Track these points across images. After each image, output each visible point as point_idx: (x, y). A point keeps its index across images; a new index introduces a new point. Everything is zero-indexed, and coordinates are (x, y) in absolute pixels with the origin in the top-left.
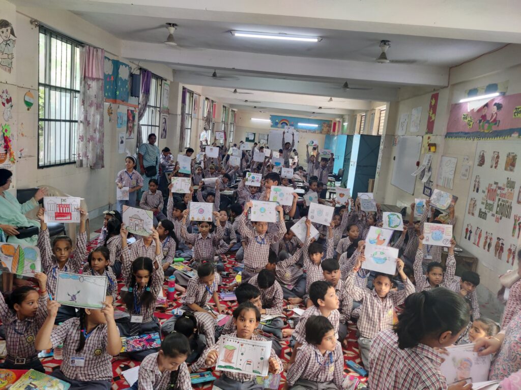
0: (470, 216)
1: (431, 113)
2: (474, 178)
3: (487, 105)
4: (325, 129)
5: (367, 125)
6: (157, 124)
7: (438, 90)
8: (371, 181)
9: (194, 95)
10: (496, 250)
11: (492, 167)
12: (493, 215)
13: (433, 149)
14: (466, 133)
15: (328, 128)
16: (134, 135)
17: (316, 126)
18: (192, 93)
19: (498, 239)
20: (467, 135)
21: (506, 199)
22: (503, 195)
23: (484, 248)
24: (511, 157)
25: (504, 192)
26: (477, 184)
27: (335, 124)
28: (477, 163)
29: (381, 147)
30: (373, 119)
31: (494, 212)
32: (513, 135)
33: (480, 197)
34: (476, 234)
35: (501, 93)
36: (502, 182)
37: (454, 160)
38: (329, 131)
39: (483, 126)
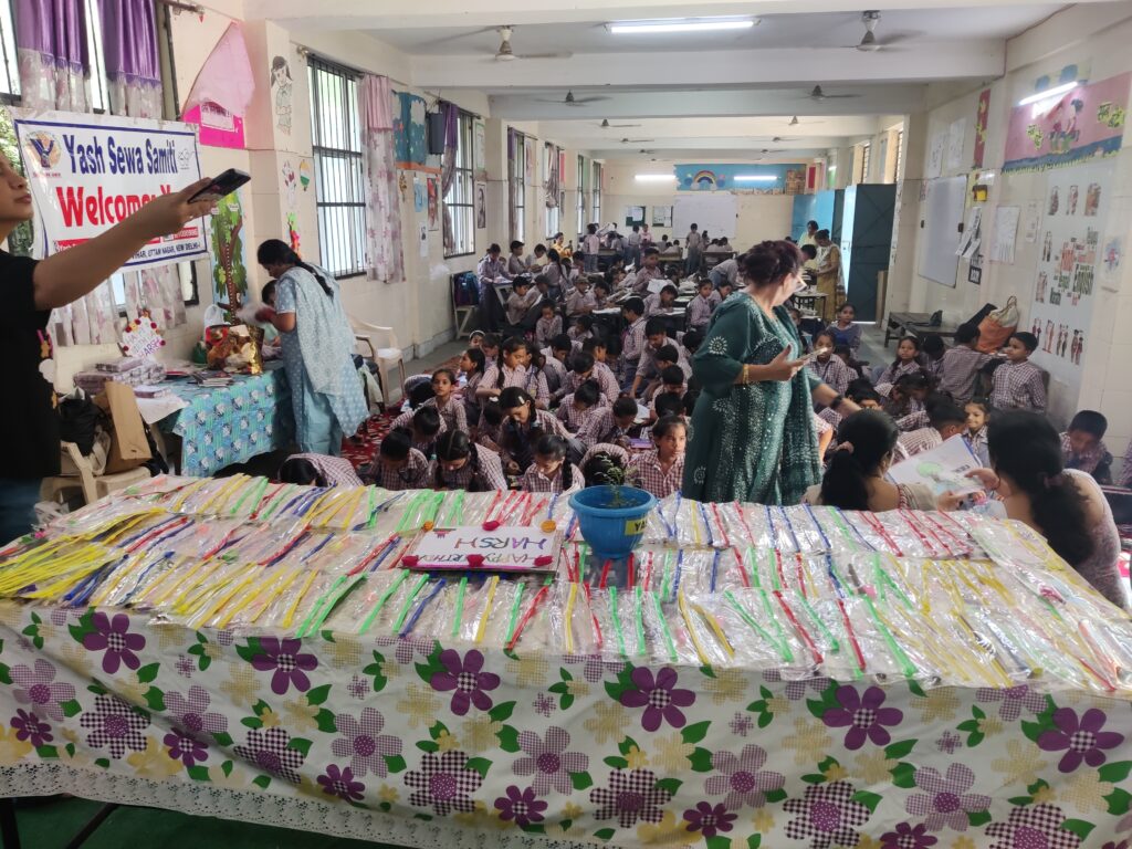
0: (1039, 303)
1: (980, 128)
2: (1043, 239)
3: (1061, 105)
4: (793, 184)
5: (872, 166)
6: (470, 202)
7: (989, 84)
8: (881, 274)
9: (526, 140)
10: (1073, 350)
11: (1068, 213)
12: (1069, 295)
13: (981, 195)
14: (1032, 160)
15: (797, 181)
16: (439, 224)
17: (772, 178)
18: (521, 136)
19: (1076, 332)
20: (1033, 162)
21: (1085, 264)
22: (1082, 258)
23: (1058, 353)
24: (1093, 191)
25: (1084, 252)
26: (1047, 246)
27: (812, 171)
28: (1048, 210)
29: (898, 205)
30: (884, 152)
31: (1070, 289)
32: (1096, 153)
33: (1051, 268)
34: (1047, 332)
35: (1080, 81)
36: (1081, 238)
37: (1015, 211)
38: (800, 188)
39: (1056, 142)
